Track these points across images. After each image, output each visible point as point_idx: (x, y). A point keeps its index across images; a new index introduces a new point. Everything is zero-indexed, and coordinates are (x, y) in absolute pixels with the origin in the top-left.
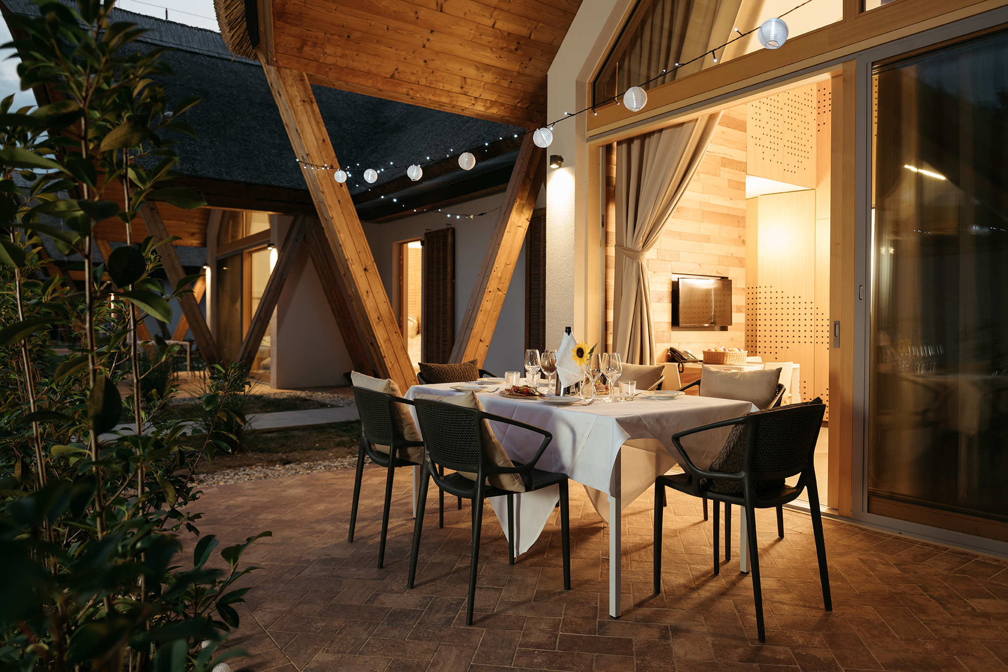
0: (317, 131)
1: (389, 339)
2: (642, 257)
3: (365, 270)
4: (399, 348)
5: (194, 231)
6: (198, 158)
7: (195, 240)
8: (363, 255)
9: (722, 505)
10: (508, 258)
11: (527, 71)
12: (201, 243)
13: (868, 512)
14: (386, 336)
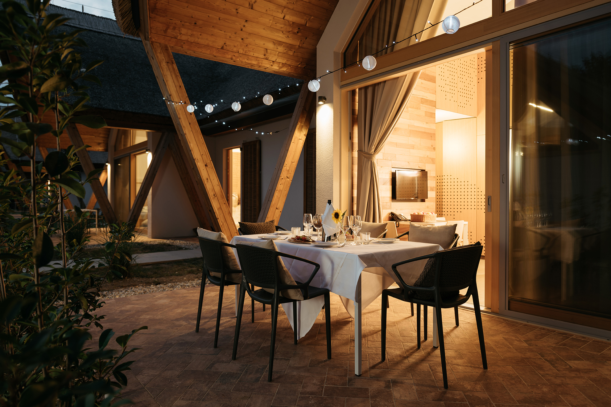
0: (175, 81)
1: (221, 208)
2: (374, 158)
3: (206, 165)
4: (227, 213)
5: (100, 141)
6: (103, 97)
7: (101, 147)
8: (204, 157)
9: (422, 307)
10: (293, 159)
11: (304, 45)
12: (104, 149)
13: (509, 309)
14: (218, 206)
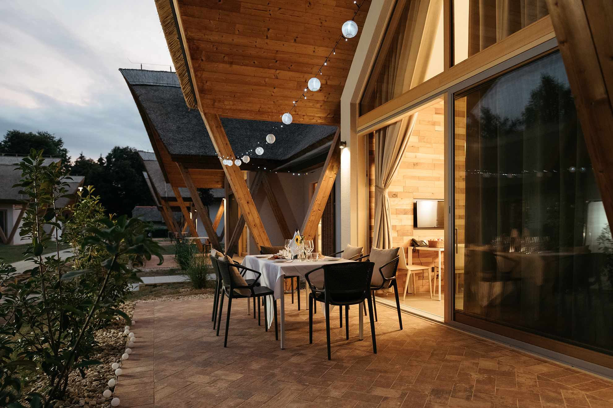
1: (260, 235)
2: (385, 192)
3: (248, 203)
4: (265, 239)
5: (218, 180)
7: (219, 185)
8: (246, 196)
10: (324, 194)
12: (222, 186)
13: (454, 320)
14: (258, 234)
